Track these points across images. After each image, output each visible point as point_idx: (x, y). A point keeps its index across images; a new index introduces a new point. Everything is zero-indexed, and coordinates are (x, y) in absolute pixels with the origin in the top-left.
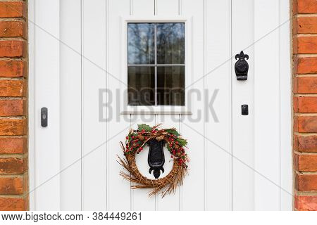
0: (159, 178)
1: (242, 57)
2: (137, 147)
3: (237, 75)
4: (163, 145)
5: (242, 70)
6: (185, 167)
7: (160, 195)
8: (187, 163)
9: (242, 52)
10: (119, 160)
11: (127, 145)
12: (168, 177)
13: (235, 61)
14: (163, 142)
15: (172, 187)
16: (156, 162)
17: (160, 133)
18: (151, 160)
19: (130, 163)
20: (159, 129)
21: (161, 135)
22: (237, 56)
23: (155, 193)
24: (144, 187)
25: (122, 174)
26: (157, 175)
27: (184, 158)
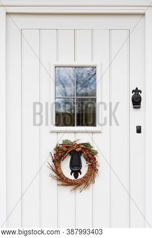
0: (78, 178)
1: (137, 92)
2: (62, 156)
3: (133, 105)
4: (81, 155)
5: (137, 101)
6: (96, 170)
7: (78, 191)
8: (97, 167)
9: (137, 88)
10: (49, 166)
11: (55, 155)
12: (84, 177)
13: (132, 95)
14: (81, 152)
15: (87, 185)
16: (75, 167)
17: (79, 146)
18: (72, 165)
19: (57, 167)
20: (78, 143)
21: (79, 147)
22: (133, 91)
23: (75, 189)
24: (67, 185)
25: (51, 176)
26: (76, 176)
27: (95, 163)
